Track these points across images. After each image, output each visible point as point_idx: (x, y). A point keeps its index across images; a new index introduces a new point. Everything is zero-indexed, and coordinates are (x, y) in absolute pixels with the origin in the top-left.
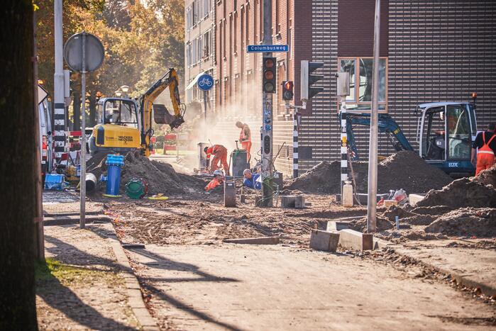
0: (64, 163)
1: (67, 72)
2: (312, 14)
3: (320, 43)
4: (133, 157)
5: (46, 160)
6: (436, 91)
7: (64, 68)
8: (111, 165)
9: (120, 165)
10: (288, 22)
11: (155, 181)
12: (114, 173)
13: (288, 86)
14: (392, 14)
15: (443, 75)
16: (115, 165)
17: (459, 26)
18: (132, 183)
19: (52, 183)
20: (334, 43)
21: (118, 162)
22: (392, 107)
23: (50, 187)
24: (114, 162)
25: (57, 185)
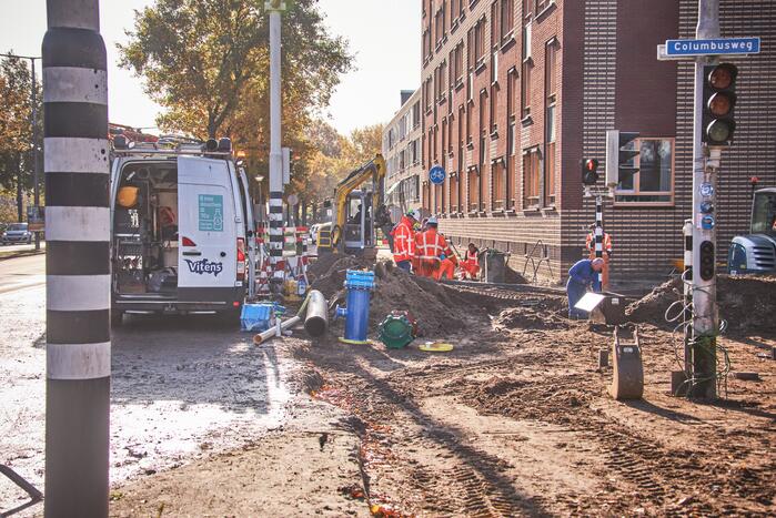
0: (279, 274)
1: (287, 151)
2: (584, 86)
3: (593, 120)
4: (384, 270)
5: (243, 280)
6: (733, 179)
7: (283, 146)
8: (354, 288)
9: (368, 288)
10: (548, 99)
11: (419, 309)
12: (359, 301)
13: (591, 165)
14: (681, 85)
15: (743, 159)
16: (361, 288)
17: (763, 99)
18: (391, 320)
19: (253, 321)
20: (610, 120)
21: (365, 284)
22: (679, 199)
23: (249, 327)
24: (357, 283)
25: (262, 323)
